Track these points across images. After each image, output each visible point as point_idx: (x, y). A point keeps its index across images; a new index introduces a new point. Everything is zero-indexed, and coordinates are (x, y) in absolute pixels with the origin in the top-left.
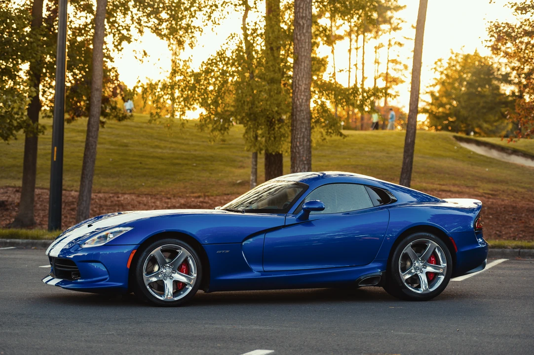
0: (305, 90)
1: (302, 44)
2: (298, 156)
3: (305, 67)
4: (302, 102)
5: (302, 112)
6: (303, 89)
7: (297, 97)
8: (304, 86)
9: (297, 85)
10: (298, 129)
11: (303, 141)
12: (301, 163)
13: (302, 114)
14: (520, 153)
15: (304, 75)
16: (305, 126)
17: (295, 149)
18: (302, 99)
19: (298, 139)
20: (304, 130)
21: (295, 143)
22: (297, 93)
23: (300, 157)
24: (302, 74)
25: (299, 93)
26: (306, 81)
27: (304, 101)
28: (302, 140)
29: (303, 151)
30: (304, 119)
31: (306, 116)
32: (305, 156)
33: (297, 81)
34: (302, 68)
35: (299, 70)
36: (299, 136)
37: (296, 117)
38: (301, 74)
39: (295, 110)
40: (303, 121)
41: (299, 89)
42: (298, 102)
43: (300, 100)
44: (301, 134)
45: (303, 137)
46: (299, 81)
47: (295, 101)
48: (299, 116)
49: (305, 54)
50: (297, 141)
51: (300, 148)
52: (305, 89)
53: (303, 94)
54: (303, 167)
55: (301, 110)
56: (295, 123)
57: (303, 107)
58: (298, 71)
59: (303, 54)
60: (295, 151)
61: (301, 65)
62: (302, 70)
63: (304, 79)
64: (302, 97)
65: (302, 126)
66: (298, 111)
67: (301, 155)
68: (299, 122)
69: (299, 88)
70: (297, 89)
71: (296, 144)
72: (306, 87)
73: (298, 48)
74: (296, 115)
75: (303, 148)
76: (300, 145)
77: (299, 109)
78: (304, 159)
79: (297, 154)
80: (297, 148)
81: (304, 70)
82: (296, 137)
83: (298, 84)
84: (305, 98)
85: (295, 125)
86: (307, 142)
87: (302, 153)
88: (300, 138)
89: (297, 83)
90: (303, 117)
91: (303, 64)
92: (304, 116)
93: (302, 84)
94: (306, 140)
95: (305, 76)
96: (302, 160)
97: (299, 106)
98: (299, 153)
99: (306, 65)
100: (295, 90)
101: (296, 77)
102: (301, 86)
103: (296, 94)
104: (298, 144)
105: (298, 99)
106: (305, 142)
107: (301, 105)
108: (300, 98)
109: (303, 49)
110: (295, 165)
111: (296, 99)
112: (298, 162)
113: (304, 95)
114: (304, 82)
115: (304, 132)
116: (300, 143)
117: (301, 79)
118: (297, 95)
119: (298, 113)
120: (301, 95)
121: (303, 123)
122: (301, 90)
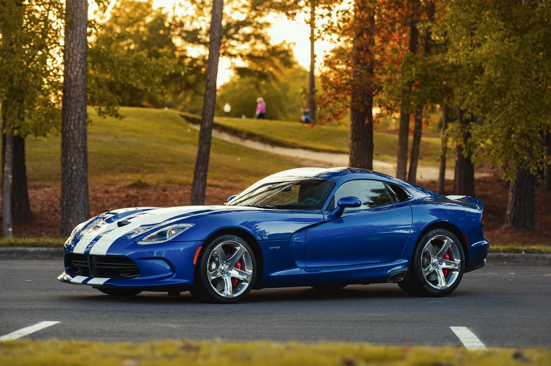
0: (81, 61)
1: (77, 4)
2: (72, 142)
3: (81, 32)
4: (77, 75)
5: (77, 88)
6: (78, 59)
7: (71, 69)
8: (79, 55)
9: (71, 55)
10: (72, 109)
11: (79, 124)
12: (76, 151)
13: (77, 91)
14: (257, 138)
15: (79, 42)
16: (80, 106)
17: (69, 134)
18: (78, 72)
19: (73, 122)
20: (79, 110)
21: (68, 126)
22: (71, 64)
23: (74, 143)
24: (78, 40)
25: (73, 65)
26: (82, 50)
27: (80, 74)
28: (77, 122)
29: (79, 136)
30: (79, 96)
31: (81, 94)
32: (80, 142)
33: (71, 49)
34: (78, 33)
35: (74, 35)
36: (73, 118)
37: (69, 94)
38: (76, 40)
39: (68, 85)
40: (79, 99)
41: (73, 60)
42: (72, 75)
43: (75, 73)
44: (76, 115)
45: (79, 119)
46: (73, 49)
47: (68, 74)
48: (73, 93)
49: (82, 16)
50: (71, 124)
51: (75, 132)
52: (81, 59)
53: (78, 65)
54: (78, 155)
55: (76, 86)
56: (68, 101)
57: (78, 82)
58: (72, 37)
59: (78, 16)
60: (67, 135)
61: (77, 30)
62: (78, 36)
63: (79, 47)
64: (77, 69)
65: (77, 105)
66: (73, 87)
67: (76, 141)
68: (73, 100)
69: (73, 58)
70: (71, 59)
71: (70, 128)
72: (82, 57)
73: (72, 9)
74: (69, 92)
75: (79, 132)
76: (75, 129)
77: (73, 85)
78: (79, 146)
79: (70, 139)
80: (70, 133)
81: (80, 36)
82: (69, 118)
83: (73, 53)
84: (81, 70)
85: (68, 103)
86: (83, 125)
87: (76, 138)
88: (74, 120)
89: (70, 52)
90: (78, 94)
91: (79, 28)
92: (80, 92)
93: (77, 53)
94: (81, 122)
95: (81, 44)
96: (77, 148)
97: (73, 80)
98: (73, 138)
99: (82, 29)
100: (68, 60)
101: (70, 45)
102: (76, 55)
103: (69, 65)
104: (72, 127)
105: (72, 72)
106: (81, 126)
107: (76, 80)
108: (75, 70)
109: (79, 10)
110: (68, 153)
111: (69, 71)
112: (72, 149)
113: (80, 68)
114: (80, 50)
115: (79, 113)
116: (74, 125)
117: (75, 47)
118: (71, 66)
119: (72, 89)
120: (76, 67)
121: (78, 101)
122: (76, 60)
